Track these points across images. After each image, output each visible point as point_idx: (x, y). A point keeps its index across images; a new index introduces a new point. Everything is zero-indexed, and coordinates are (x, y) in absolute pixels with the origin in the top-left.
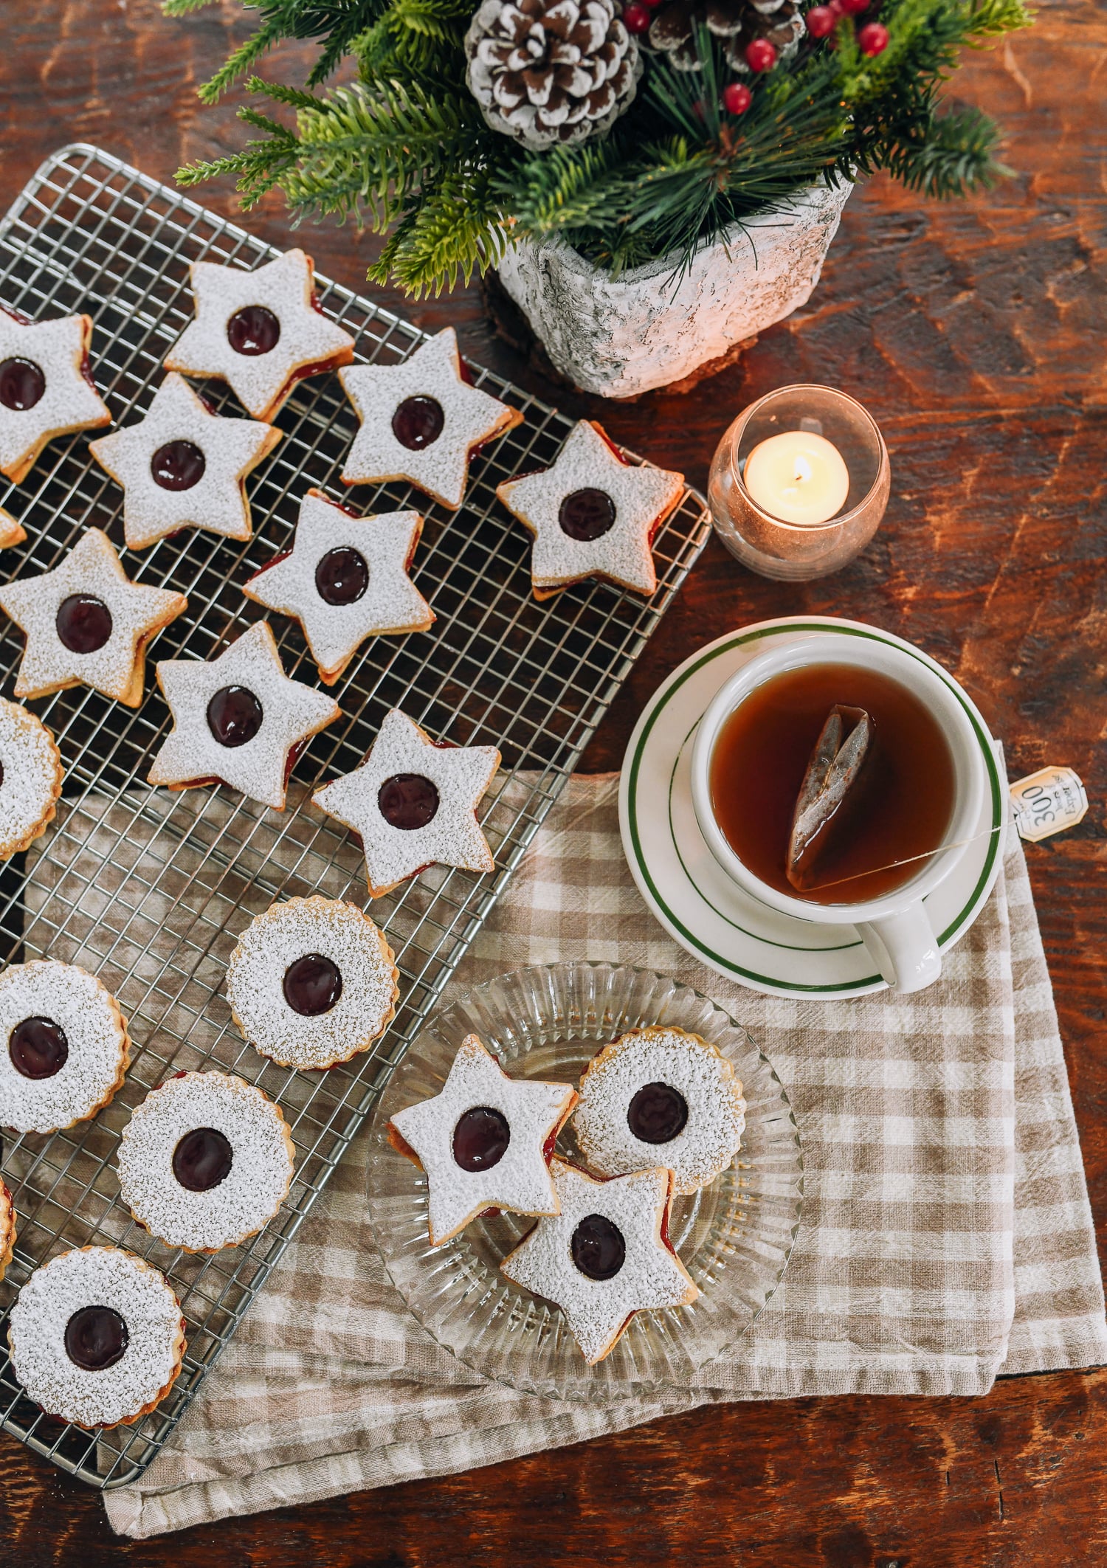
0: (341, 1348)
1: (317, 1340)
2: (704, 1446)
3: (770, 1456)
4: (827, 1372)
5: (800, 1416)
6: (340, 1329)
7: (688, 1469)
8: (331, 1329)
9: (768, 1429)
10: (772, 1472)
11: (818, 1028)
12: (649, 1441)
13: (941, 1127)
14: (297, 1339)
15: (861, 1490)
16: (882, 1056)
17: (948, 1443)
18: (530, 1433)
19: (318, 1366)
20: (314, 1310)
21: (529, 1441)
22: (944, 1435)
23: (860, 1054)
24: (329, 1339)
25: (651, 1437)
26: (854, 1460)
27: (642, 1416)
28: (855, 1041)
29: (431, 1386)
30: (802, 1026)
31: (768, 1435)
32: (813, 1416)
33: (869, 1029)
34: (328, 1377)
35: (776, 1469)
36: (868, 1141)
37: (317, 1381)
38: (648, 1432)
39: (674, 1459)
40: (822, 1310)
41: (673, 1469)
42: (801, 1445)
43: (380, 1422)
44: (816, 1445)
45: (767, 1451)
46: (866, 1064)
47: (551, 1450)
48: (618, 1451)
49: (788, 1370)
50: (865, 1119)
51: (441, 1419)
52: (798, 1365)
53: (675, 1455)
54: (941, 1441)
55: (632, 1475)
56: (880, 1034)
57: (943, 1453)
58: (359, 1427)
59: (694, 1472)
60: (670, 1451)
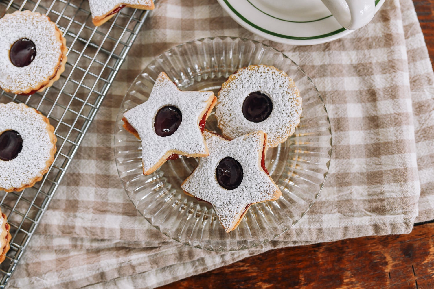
0: (89, 233)
1: (77, 230)
2: (269, 269)
3: (301, 271)
4: (329, 229)
5: (315, 251)
6: (88, 224)
7: (262, 281)
8: (84, 225)
9: (300, 258)
10: (303, 279)
11: (311, 64)
12: (242, 268)
13: (375, 106)
14: (68, 231)
15: (347, 284)
16: (343, 75)
17: (389, 259)
18: (185, 268)
19: (79, 243)
20: (75, 217)
21: (184, 272)
22: (386, 255)
23: (332, 74)
24: (83, 231)
25: (243, 266)
26: (342, 270)
27: (239, 257)
28: (329, 69)
29: (134, 249)
30: (302, 64)
31: (300, 261)
32: (321, 250)
33: (336, 63)
34: (84, 248)
35: (305, 277)
36: (340, 116)
37: (79, 251)
38: (241, 264)
39: (254, 276)
40: (324, 199)
41: (254, 281)
42: (317, 265)
43: (111, 268)
44: (323, 264)
45: (300, 269)
46: (335, 79)
47: (195, 276)
48: (227, 274)
49: (309, 229)
50: (338, 106)
51: (140, 264)
52: (314, 227)
53: (255, 274)
54: (385, 258)
55: (234, 285)
56: (341, 65)
57: (386, 263)
58: (101, 271)
59: (265, 281)
60: (252, 272)
